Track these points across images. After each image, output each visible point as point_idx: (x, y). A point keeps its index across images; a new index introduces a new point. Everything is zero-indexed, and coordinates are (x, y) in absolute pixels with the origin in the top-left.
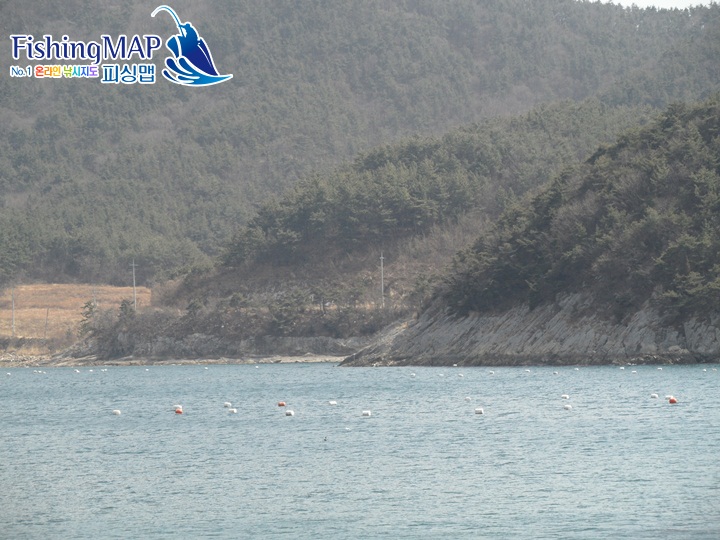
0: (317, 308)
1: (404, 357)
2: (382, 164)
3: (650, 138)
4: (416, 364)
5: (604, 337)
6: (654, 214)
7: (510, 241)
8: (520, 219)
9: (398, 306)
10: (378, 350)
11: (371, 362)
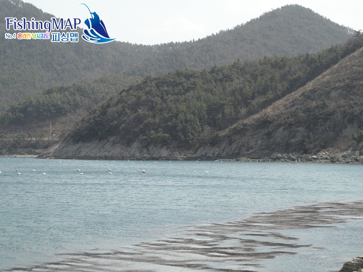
0: (29, 139)
1: (57, 156)
2: (51, 93)
3: (140, 87)
4: (61, 158)
5: (123, 151)
6: (140, 111)
7: (93, 119)
8: (96, 112)
9: (56, 139)
10: (49, 153)
11: (46, 157)
